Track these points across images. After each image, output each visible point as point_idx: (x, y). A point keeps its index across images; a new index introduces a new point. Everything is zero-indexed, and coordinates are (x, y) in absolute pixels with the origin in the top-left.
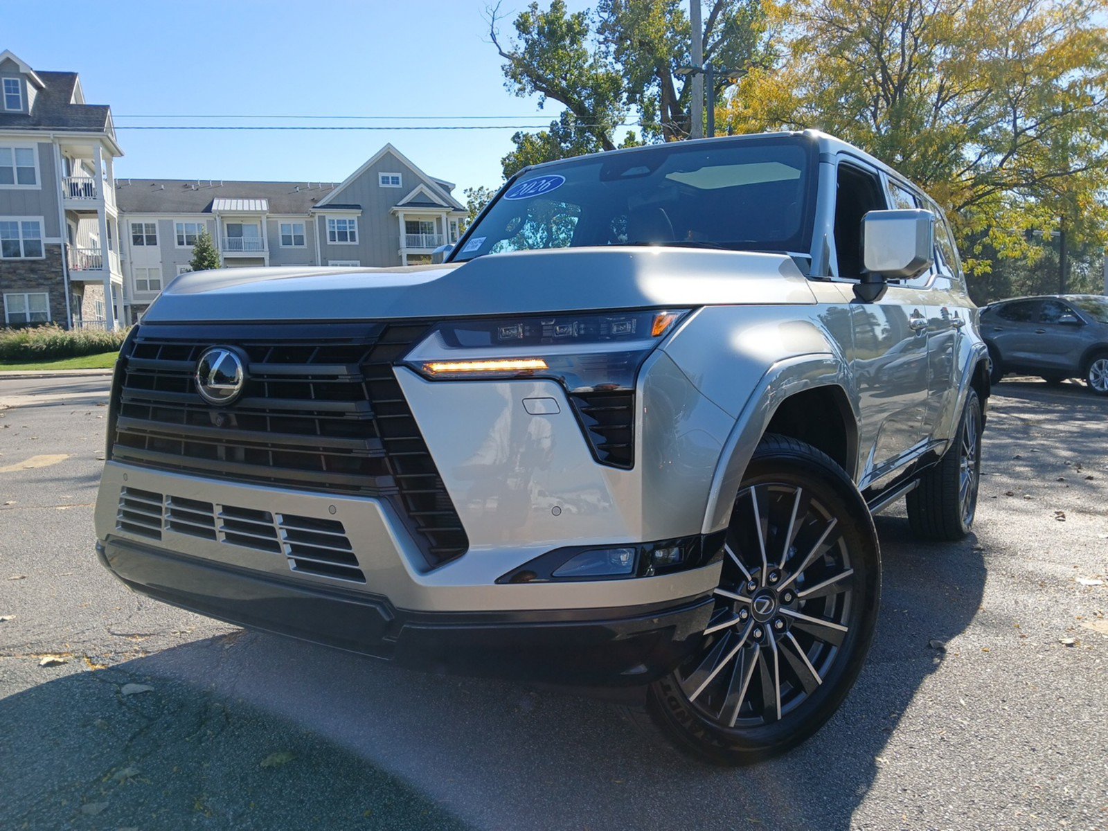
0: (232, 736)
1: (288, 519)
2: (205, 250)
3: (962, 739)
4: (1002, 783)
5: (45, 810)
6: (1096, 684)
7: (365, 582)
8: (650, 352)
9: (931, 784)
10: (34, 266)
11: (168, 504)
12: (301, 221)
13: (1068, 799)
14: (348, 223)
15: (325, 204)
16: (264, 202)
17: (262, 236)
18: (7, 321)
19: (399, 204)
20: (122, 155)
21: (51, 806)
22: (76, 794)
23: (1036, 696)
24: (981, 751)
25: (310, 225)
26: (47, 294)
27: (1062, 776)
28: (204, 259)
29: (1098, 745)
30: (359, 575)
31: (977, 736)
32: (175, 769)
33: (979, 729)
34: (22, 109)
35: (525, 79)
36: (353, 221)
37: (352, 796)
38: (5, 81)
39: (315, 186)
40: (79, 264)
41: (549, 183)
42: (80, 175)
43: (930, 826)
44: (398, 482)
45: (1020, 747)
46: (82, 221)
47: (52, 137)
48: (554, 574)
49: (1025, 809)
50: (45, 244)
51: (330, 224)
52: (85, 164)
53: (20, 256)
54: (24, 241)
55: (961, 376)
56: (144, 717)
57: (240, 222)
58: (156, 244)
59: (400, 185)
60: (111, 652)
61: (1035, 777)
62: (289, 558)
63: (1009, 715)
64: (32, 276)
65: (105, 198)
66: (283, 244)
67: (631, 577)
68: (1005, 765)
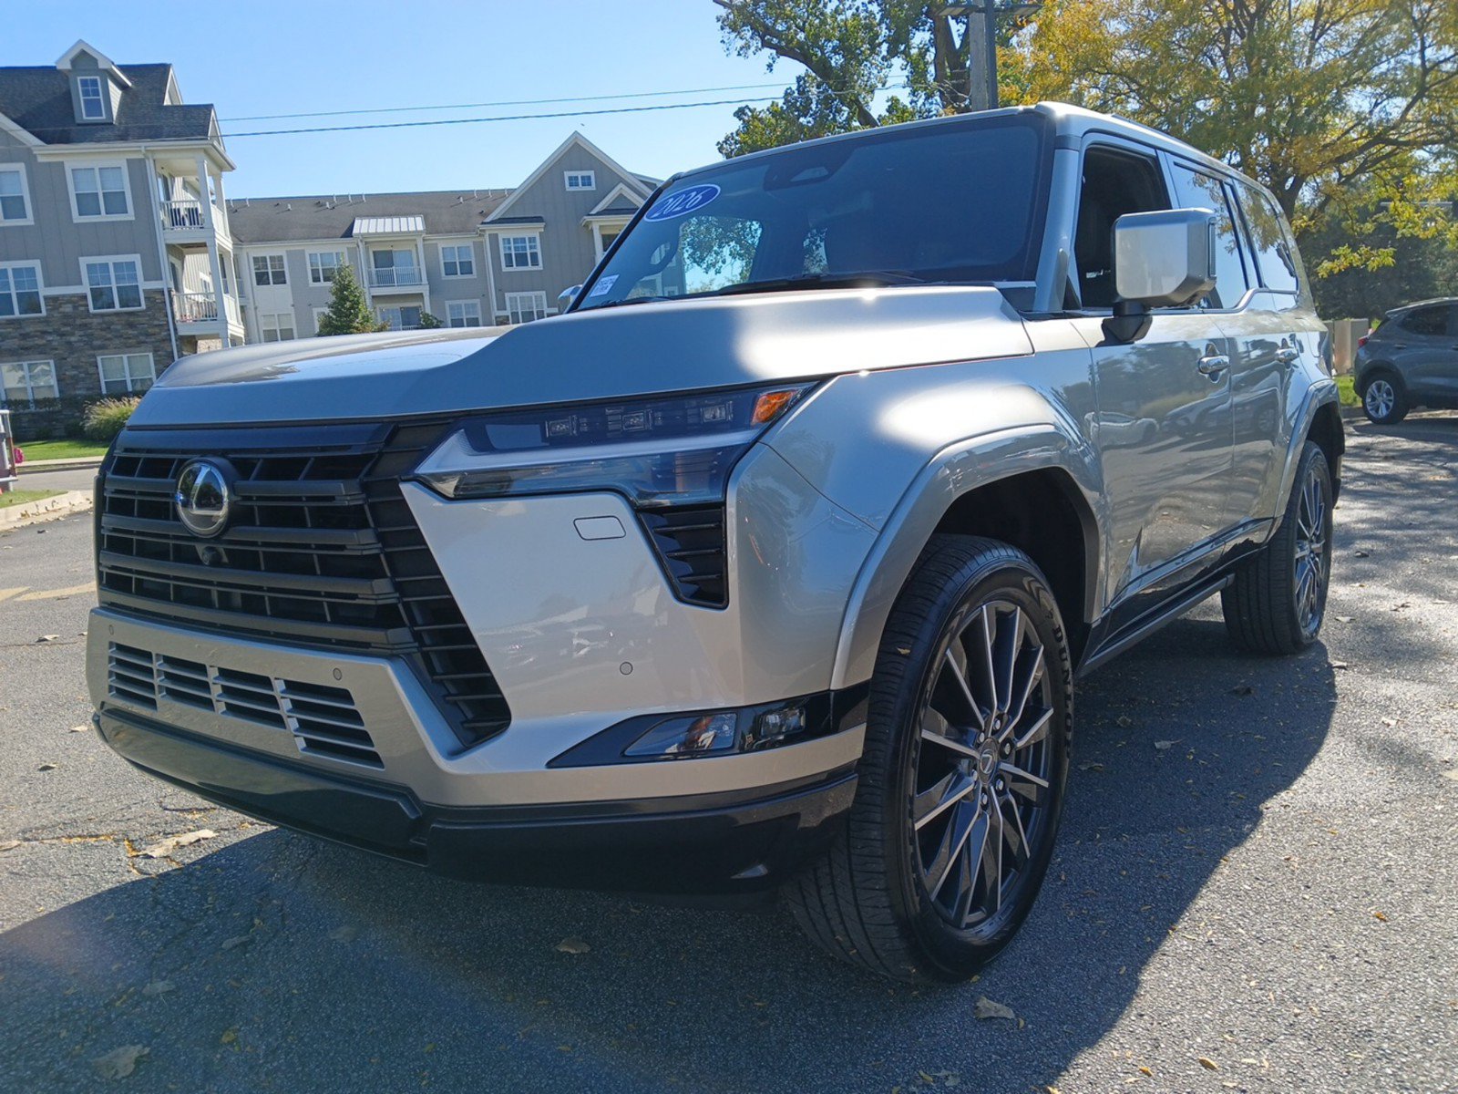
0: (284, 943)
1: (292, 686)
2: (346, 287)
3: (1236, 942)
4: (1278, 1005)
5: (39, 1044)
6: (1443, 860)
7: (383, 768)
8: (748, 447)
9: (1178, 1007)
10: (131, 319)
11: (160, 665)
12: (467, 242)
13: (1364, 1028)
14: (527, 241)
15: (498, 217)
16: (419, 220)
17: (419, 265)
18: (104, 391)
19: (593, 212)
20: (233, 169)
21: (46, 1039)
22: (80, 1023)
23: (1355, 880)
24: (1259, 959)
25: (479, 247)
26: (151, 355)
27: (1365, 996)
28: (345, 299)
29: (1425, 949)
30: (374, 758)
31: (1258, 938)
32: (207, 988)
33: (1263, 928)
34: (104, 117)
35: (748, 33)
36: (534, 238)
37: (415, 1025)
38: (82, 80)
39: (483, 194)
40: (188, 314)
41: (700, 197)
42: (182, 198)
43: (1163, 1067)
44: (417, 636)
45: (1315, 953)
46: (189, 259)
47: (143, 151)
48: (626, 753)
49: (1302, 1043)
50: (144, 290)
51: (504, 243)
52: (188, 183)
53: (114, 307)
54: (118, 287)
55: (1291, 431)
56: (182, 920)
57: (389, 248)
58: (285, 282)
59: (593, 187)
60: (160, 832)
61: (1326, 997)
62: (296, 736)
63: (1311, 907)
64: (130, 332)
65: (215, 227)
66: (446, 274)
67: (731, 752)
68: (1288, 980)
